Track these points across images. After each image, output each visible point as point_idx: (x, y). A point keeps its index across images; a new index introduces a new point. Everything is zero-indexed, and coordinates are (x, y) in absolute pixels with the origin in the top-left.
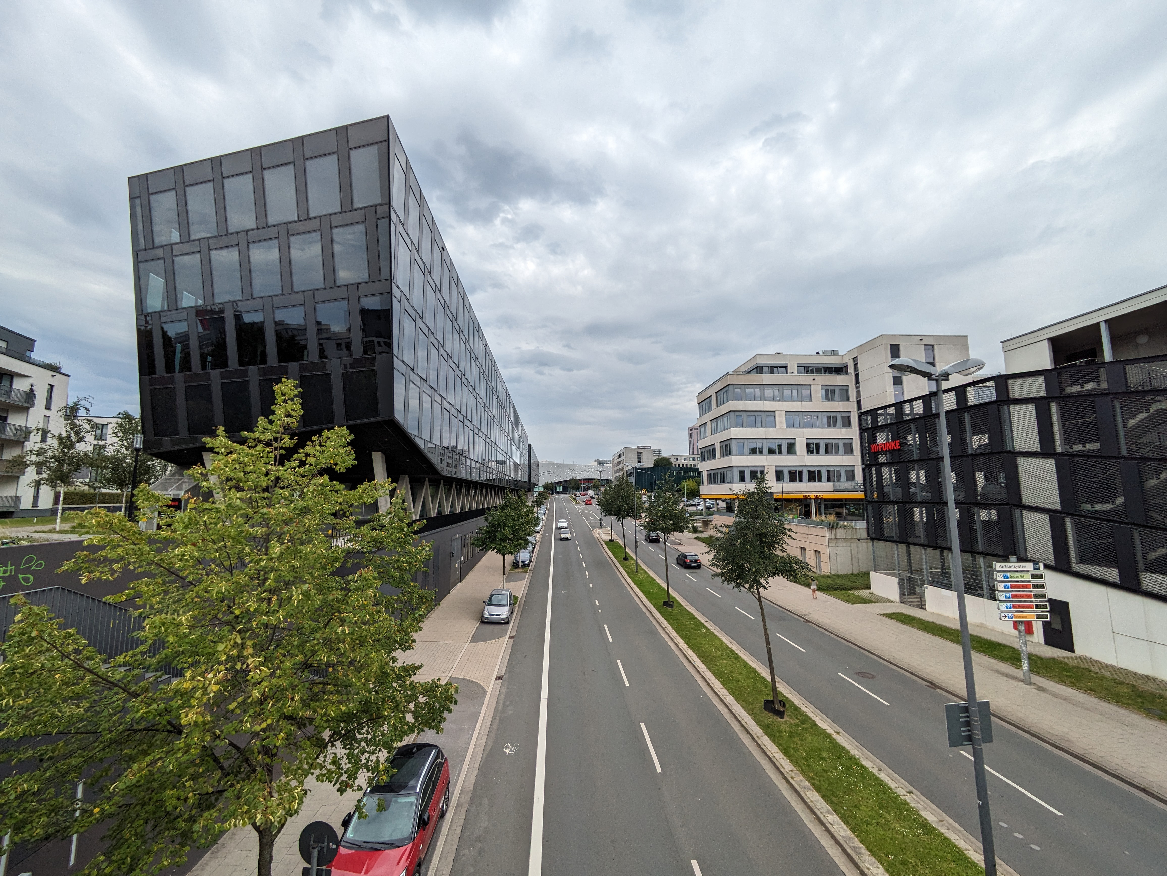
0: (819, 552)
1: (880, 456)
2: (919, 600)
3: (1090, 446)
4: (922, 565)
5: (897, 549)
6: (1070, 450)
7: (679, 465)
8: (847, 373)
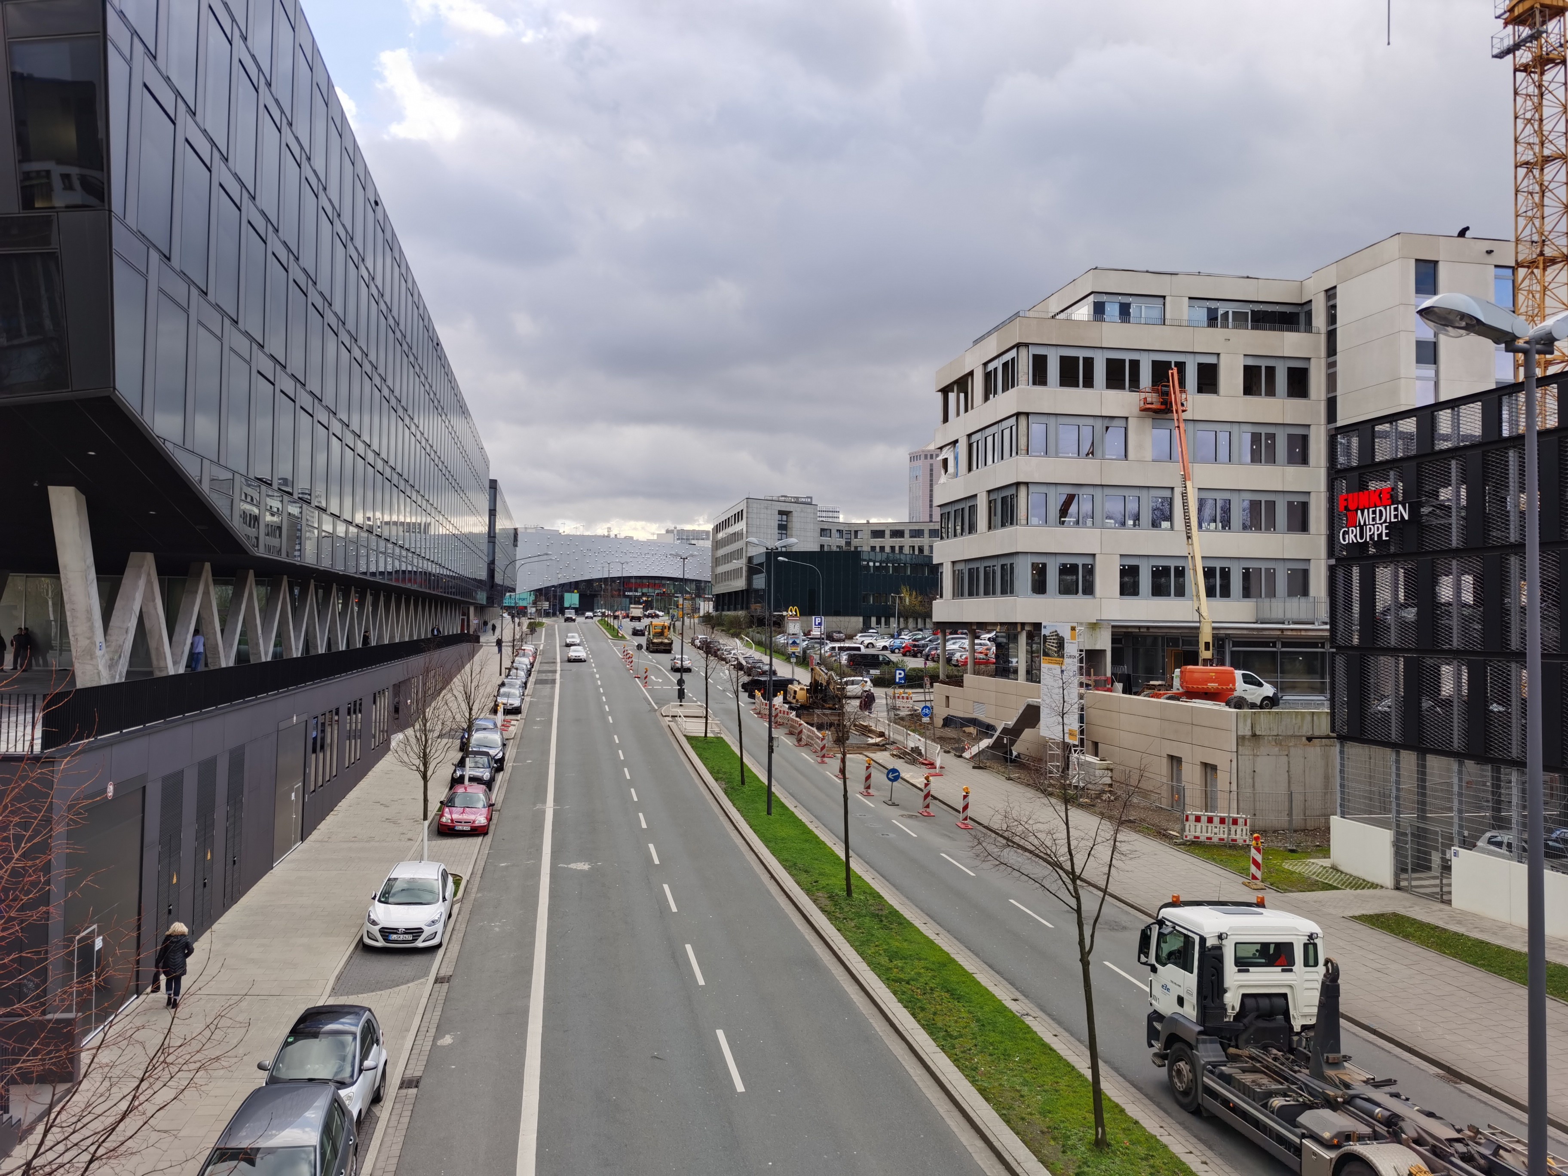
0: (1214, 768)
2: (1438, 882)
4: (1450, 800)
5: (1398, 762)
7: (882, 548)
8: (1309, 327)
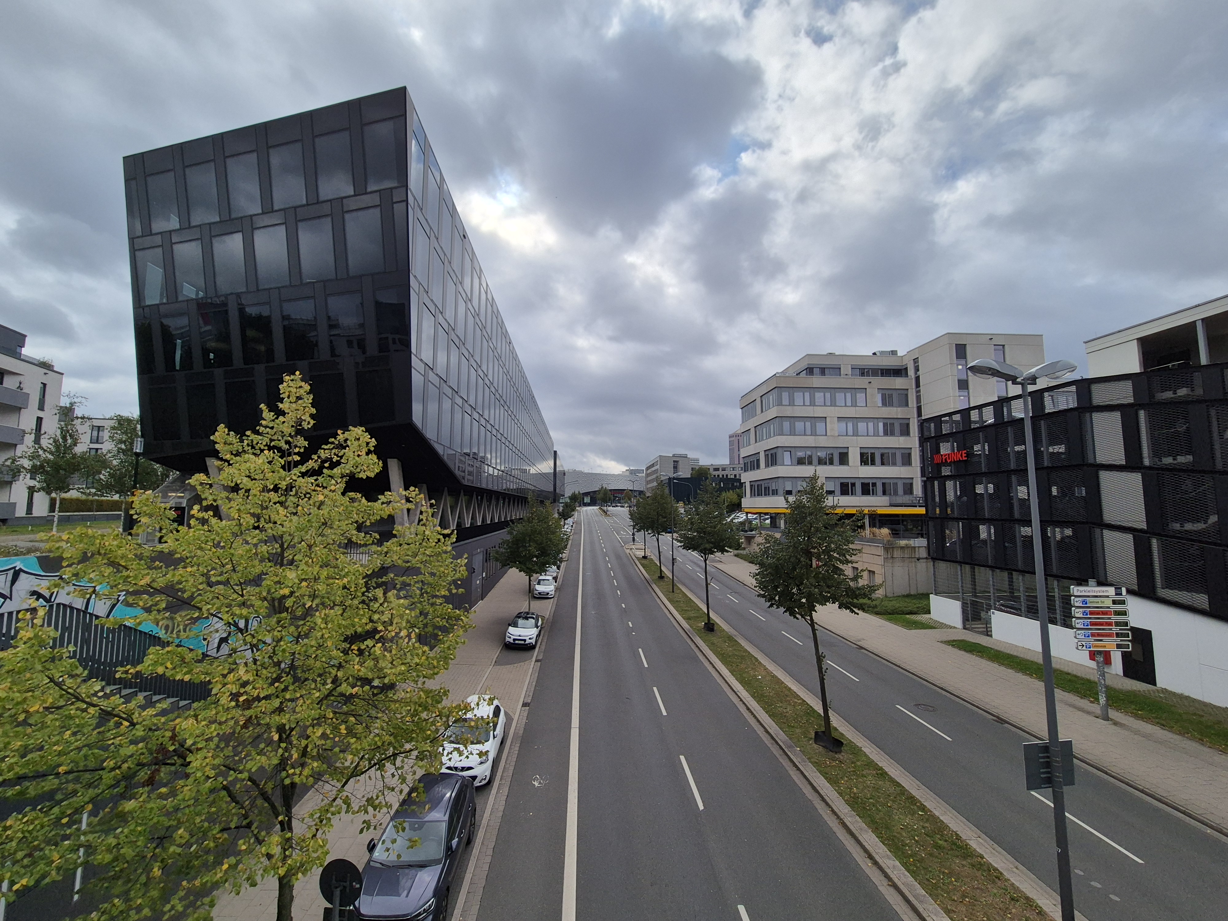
0: (874, 572)
1: (943, 468)
2: (984, 626)
3: (1181, 459)
4: (989, 588)
5: (961, 570)
6: (1159, 463)
7: (718, 476)
8: (906, 375)
